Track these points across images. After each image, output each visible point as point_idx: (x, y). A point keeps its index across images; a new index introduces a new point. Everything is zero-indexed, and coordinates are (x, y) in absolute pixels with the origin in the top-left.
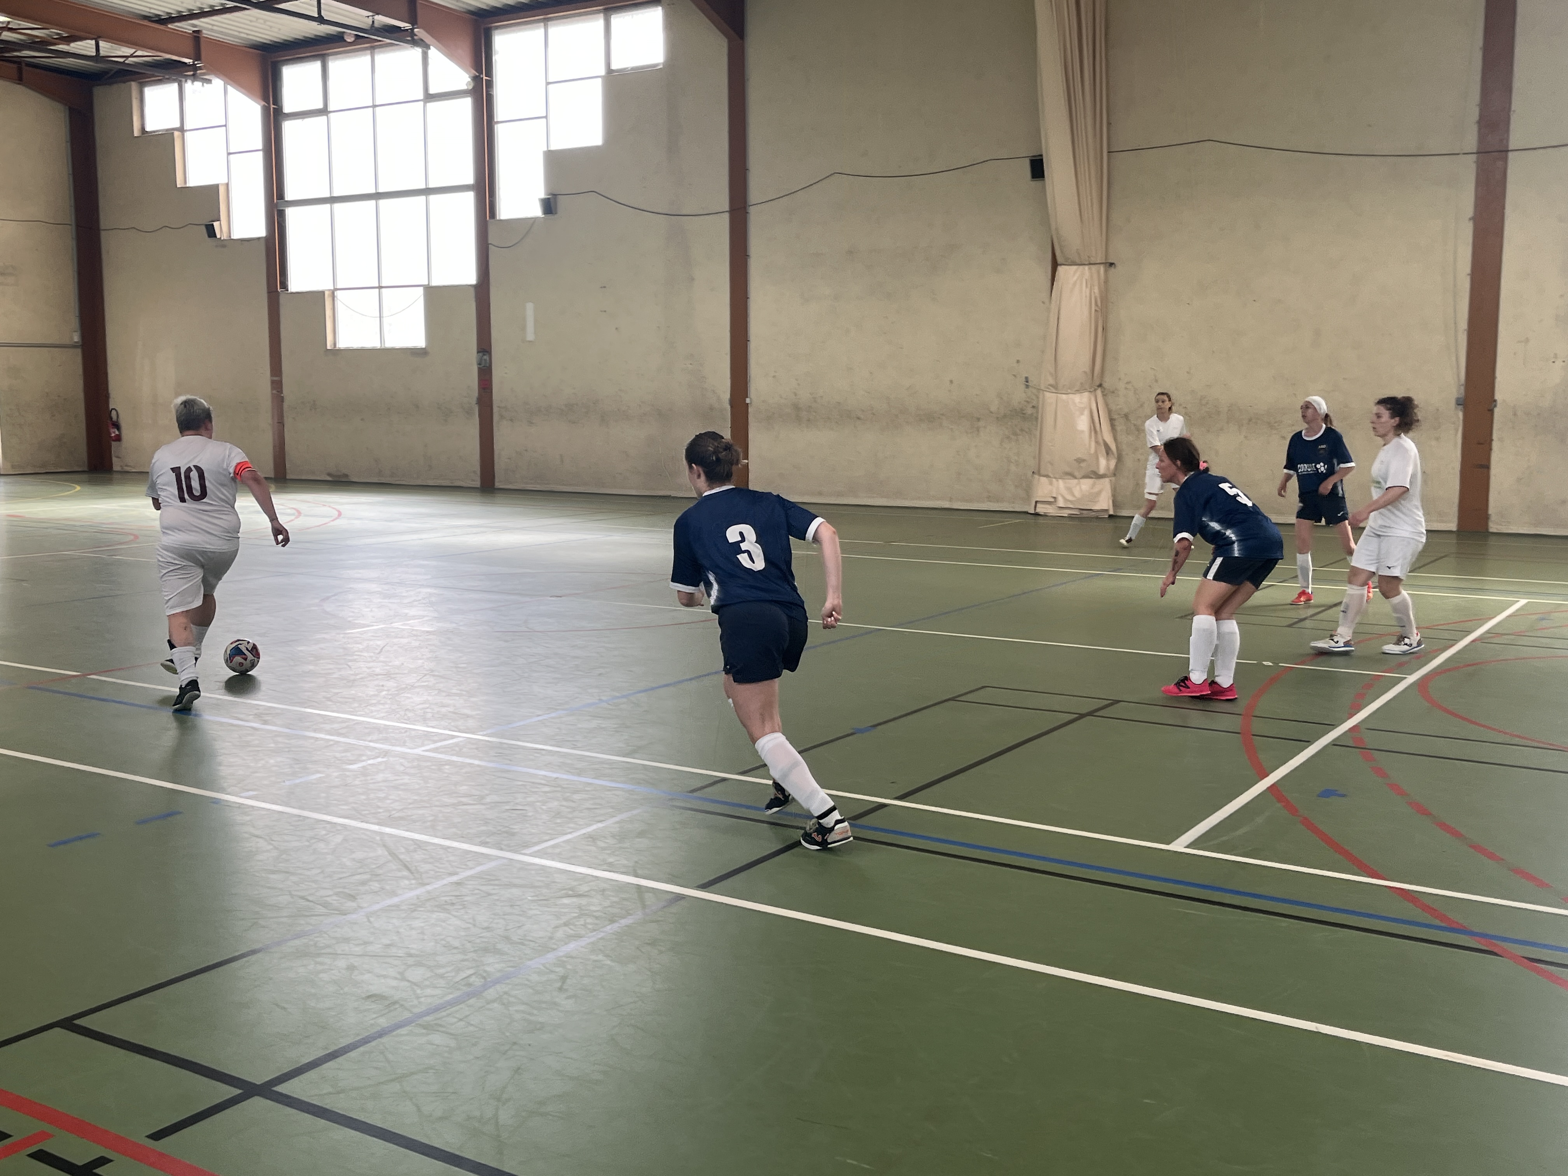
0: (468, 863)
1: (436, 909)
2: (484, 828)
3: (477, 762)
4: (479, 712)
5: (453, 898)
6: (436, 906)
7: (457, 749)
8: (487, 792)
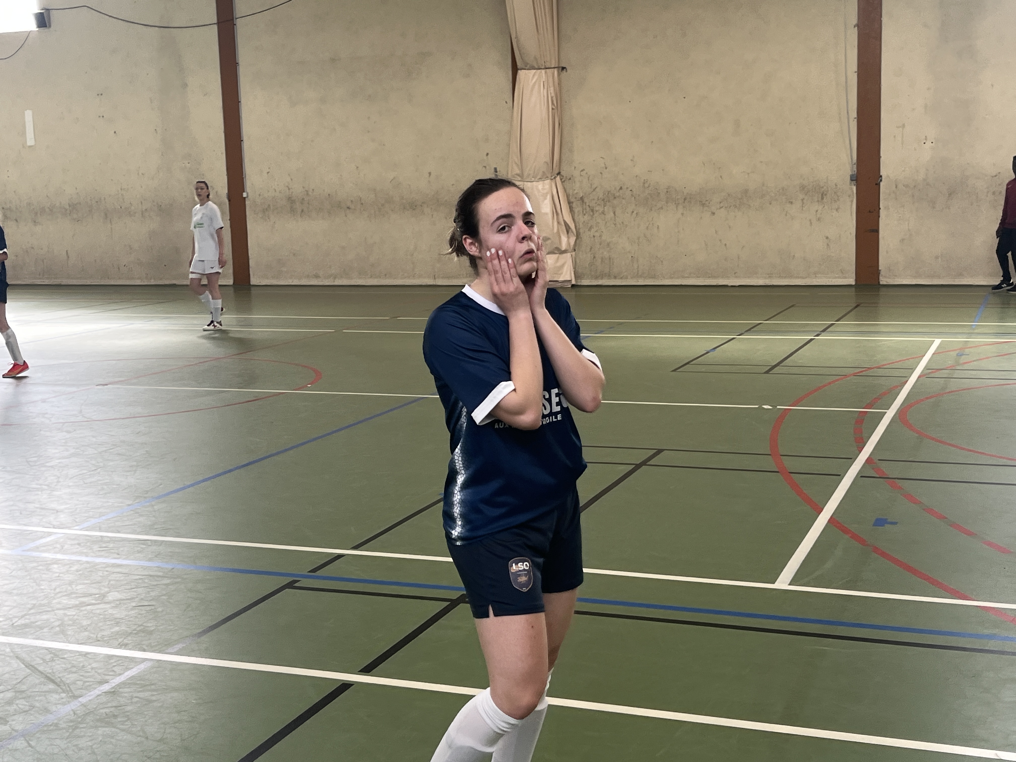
0: (115, 669)
1: (99, 724)
2: (117, 629)
3: (84, 559)
4: (68, 506)
5: (112, 709)
6: (98, 720)
7: (58, 546)
8: (107, 590)
